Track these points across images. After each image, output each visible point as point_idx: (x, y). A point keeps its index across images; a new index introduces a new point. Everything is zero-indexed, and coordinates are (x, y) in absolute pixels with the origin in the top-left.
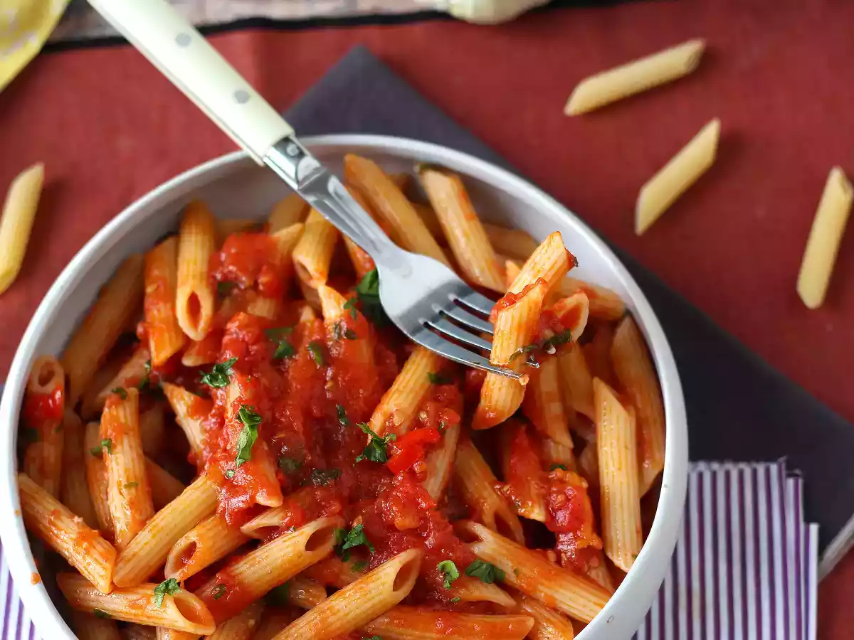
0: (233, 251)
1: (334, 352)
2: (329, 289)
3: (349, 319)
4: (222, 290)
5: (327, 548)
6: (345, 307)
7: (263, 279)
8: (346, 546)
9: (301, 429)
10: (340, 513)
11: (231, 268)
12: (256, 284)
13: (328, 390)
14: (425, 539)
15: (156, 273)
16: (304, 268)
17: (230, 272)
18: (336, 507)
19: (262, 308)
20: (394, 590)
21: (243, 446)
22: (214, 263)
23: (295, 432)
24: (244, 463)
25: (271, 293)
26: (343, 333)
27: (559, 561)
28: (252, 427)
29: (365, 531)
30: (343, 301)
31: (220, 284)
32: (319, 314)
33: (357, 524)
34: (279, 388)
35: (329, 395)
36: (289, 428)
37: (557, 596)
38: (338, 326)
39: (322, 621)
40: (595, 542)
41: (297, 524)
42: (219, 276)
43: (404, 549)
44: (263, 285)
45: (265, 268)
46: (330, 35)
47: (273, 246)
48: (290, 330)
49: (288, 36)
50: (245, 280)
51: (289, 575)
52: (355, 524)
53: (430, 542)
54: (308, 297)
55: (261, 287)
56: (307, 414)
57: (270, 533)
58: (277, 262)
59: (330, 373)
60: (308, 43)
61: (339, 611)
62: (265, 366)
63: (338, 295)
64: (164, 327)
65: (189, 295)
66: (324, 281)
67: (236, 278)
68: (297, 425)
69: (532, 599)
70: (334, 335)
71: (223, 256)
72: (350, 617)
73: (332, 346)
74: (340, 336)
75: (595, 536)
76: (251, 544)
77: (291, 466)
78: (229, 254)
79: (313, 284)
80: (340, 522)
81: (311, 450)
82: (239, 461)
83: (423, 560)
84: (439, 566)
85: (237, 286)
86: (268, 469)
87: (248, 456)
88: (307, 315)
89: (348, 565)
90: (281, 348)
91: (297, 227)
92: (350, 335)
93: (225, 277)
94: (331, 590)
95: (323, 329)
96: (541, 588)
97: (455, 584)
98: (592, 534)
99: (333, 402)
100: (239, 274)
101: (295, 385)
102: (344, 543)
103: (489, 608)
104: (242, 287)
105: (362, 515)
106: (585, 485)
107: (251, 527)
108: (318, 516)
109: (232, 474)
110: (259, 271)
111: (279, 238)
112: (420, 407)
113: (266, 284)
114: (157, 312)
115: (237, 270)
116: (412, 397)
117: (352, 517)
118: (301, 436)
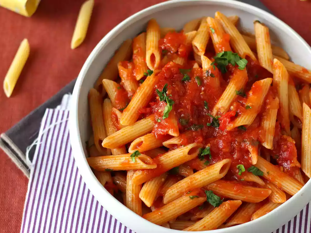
0: (169, 38)
1: (205, 81)
2: (205, 57)
3: (212, 69)
4: (164, 53)
5: (195, 155)
6: (211, 65)
7: (180, 50)
8: (202, 155)
9: (190, 109)
10: (202, 142)
11: (168, 44)
12: (177, 51)
13: (201, 95)
14: (233, 155)
15: (137, 46)
16: (196, 48)
17: (168, 46)
18: (201, 139)
19: (179, 61)
20: (220, 174)
21: (166, 112)
22: (161, 42)
23: (187, 109)
24: (166, 118)
26: (209, 74)
27: (284, 171)
28: (170, 105)
29: (211, 150)
30: (210, 62)
31: (163, 50)
32: (200, 66)
33: (208, 147)
34: (183, 92)
35: (202, 97)
36: (185, 108)
37: (283, 184)
38: (208, 72)
39: (191, 182)
40: (298, 165)
41: (185, 144)
42: (163, 47)
43: (225, 158)
44: (180, 52)
45: (181, 46)
47: (185, 38)
48: (189, 70)
50: (173, 50)
51: (180, 163)
52: (207, 147)
53: (235, 156)
54: (197, 59)
55: (179, 53)
56: (192, 103)
57: (174, 146)
58: (186, 44)
59: (203, 89)
61: (198, 179)
62: (178, 83)
63: (208, 59)
64: (141, 65)
65: (151, 54)
66: (203, 53)
67: (170, 48)
68: (188, 107)
69: (271, 183)
70: (206, 75)
71: (165, 40)
72: (201, 182)
73: (205, 79)
74: (208, 76)
75: (298, 162)
76: (166, 150)
77: (184, 122)
78: (167, 39)
79: (199, 54)
80: (202, 145)
81: (192, 117)
82: (164, 118)
83: (232, 163)
84: (237, 166)
85: (170, 52)
86: (174, 122)
87: (167, 116)
88: (196, 66)
89: (203, 162)
90: (185, 77)
91: (194, 32)
92: (212, 75)
93: (165, 48)
94: (195, 171)
95: (202, 72)
96: (276, 180)
97: (243, 174)
99: (203, 100)
100: (171, 47)
101: (189, 92)
102: (202, 153)
103: (254, 184)
104: (172, 52)
105: (210, 143)
106: (294, 142)
107: (166, 143)
108: (193, 142)
109: (159, 121)
110: (179, 46)
111: (188, 35)
112: (231, 104)
113: (181, 52)
114: (138, 60)
115: (171, 45)
116: (227, 101)
117: (206, 144)
118: (189, 111)
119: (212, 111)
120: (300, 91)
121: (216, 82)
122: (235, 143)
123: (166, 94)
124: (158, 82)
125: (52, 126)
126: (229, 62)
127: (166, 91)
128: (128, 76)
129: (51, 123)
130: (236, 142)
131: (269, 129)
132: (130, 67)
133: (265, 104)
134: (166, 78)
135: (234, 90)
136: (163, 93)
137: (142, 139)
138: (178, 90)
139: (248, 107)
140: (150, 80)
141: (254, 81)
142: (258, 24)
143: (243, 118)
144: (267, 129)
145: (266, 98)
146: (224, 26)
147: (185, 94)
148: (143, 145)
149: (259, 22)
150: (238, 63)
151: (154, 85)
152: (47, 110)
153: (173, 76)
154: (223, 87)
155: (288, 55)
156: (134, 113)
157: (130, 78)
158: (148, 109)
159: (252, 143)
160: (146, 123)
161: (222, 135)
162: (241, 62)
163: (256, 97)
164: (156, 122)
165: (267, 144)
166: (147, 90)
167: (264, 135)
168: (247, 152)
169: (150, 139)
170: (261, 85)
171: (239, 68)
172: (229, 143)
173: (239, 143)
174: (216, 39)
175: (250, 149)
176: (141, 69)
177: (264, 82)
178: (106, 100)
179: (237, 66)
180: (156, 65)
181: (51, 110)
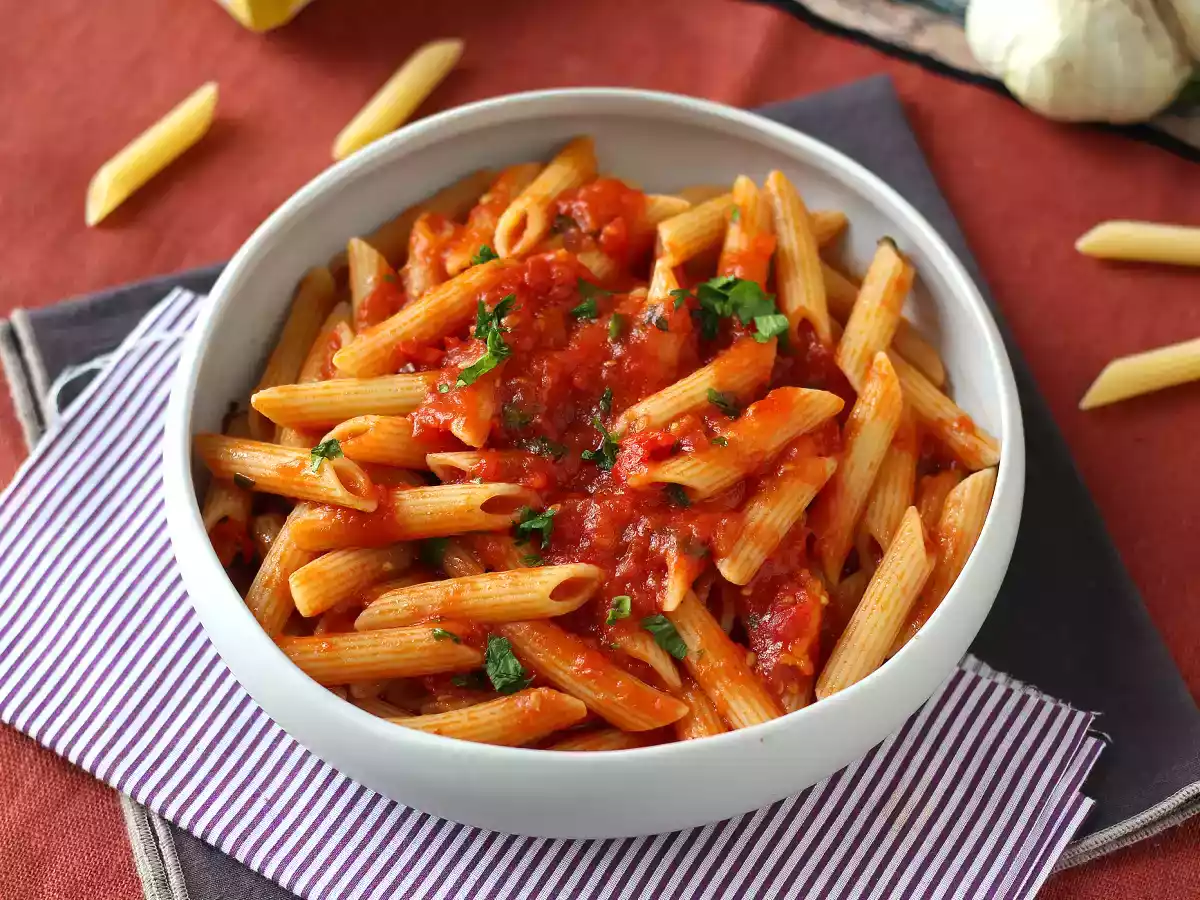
1: (635, 332)
4: (558, 222)
5: (502, 520)
6: (672, 293)
7: (608, 229)
8: (525, 526)
9: (549, 388)
10: (539, 491)
11: (581, 204)
12: (599, 232)
13: (606, 367)
14: (618, 563)
17: (578, 208)
18: (537, 480)
20: (552, 596)
22: (568, 195)
23: (540, 384)
24: (465, 386)
25: (615, 250)
26: (655, 318)
27: (753, 668)
28: (494, 354)
29: (557, 522)
30: (674, 286)
31: (560, 216)
33: (551, 511)
34: (556, 340)
35: (604, 373)
36: (536, 379)
37: (733, 704)
38: (655, 308)
39: (458, 592)
40: (804, 664)
41: (487, 478)
42: (564, 208)
43: (588, 562)
44: (607, 236)
45: (618, 220)
46: (866, 53)
48: (608, 294)
49: (818, 35)
50: (588, 223)
51: (455, 527)
52: (549, 509)
53: (621, 569)
55: (602, 238)
56: (565, 380)
57: (456, 475)
59: (618, 352)
60: (834, 51)
61: (480, 589)
62: (556, 313)
63: (672, 276)
64: (477, 236)
65: (523, 214)
67: (581, 216)
68: (547, 380)
69: (703, 692)
70: (646, 317)
71: (583, 192)
72: (490, 601)
73: (636, 326)
74: (650, 322)
75: (808, 658)
76: (429, 478)
77: (515, 419)
78: (588, 190)
80: (535, 500)
81: (548, 414)
82: (460, 382)
83: (602, 584)
84: (615, 600)
85: (577, 226)
86: (486, 409)
87: (470, 381)
89: (524, 550)
90: (585, 305)
91: (685, 203)
92: (662, 325)
93: (570, 211)
94: (490, 568)
96: (718, 684)
97: (618, 622)
98: (805, 654)
99: (605, 382)
100: (586, 214)
101: (573, 345)
102: (524, 522)
103: (650, 676)
104: (584, 229)
105: (563, 504)
106: (824, 600)
107: (437, 459)
108: (516, 481)
109: (445, 390)
110: (610, 220)
111: (653, 202)
112: (676, 418)
113: (609, 237)
114: (480, 221)
115: (586, 208)
116: (670, 405)
117: (550, 501)
118: (544, 395)
119: (614, 421)
120: (927, 479)
121: (669, 348)
122: (636, 529)
123: (499, 323)
124: (494, 287)
125: (170, 338)
126: (736, 307)
127: (503, 316)
128: (426, 253)
129: (170, 328)
130: (640, 529)
131: (757, 528)
132: (449, 231)
133: (783, 455)
134: (522, 287)
135: (707, 385)
136: (491, 319)
137: (370, 421)
138: (542, 329)
139: (721, 441)
140: (478, 275)
141: (777, 384)
142: (886, 249)
143: (689, 464)
144: (752, 525)
145: (794, 442)
146: (780, 215)
147: (561, 346)
148: (363, 438)
149: (893, 243)
150: (757, 320)
151: (479, 291)
152: (177, 292)
153: (550, 289)
154: (684, 368)
155: (947, 375)
156: (386, 347)
157: (429, 260)
158: (433, 355)
159: (685, 546)
160: (409, 385)
161: (611, 496)
162: (768, 321)
163: (756, 425)
164: (434, 390)
165: (729, 566)
166: (455, 299)
167: (734, 538)
168: (661, 569)
169: (395, 430)
170: (795, 400)
171: (756, 335)
172: (618, 523)
173: (648, 533)
174: (736, 241)
175: (673, 559)
176: (473, 247)
177: (806, 396)
178: (343, 305)
179: (752, 328)
180: (518, 248)
181: (187, 296)
